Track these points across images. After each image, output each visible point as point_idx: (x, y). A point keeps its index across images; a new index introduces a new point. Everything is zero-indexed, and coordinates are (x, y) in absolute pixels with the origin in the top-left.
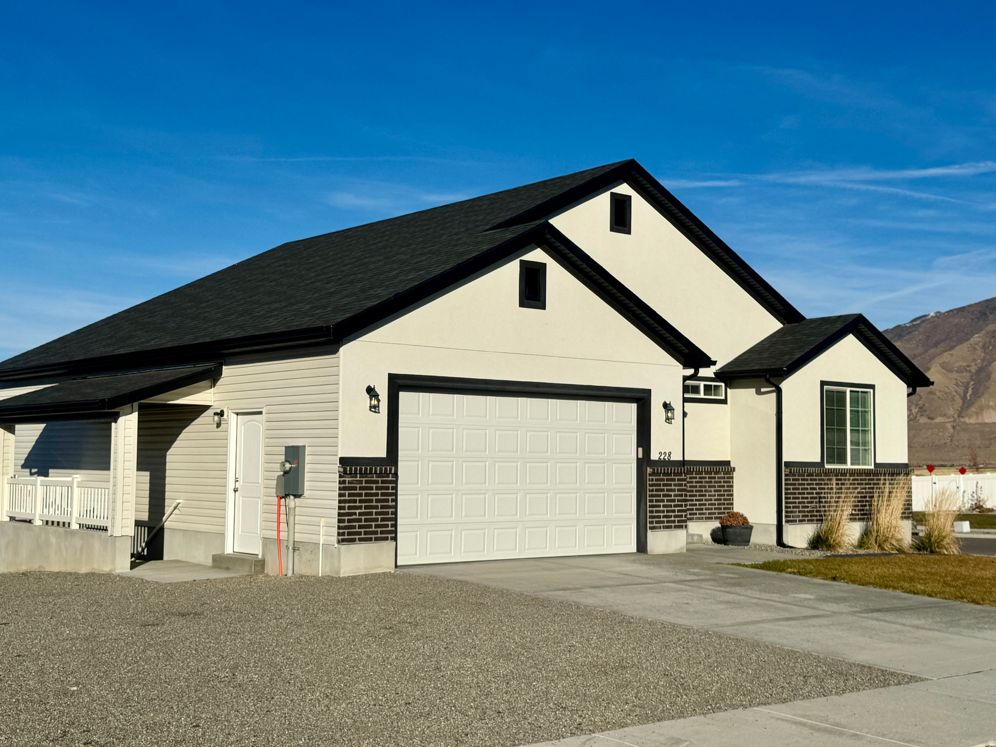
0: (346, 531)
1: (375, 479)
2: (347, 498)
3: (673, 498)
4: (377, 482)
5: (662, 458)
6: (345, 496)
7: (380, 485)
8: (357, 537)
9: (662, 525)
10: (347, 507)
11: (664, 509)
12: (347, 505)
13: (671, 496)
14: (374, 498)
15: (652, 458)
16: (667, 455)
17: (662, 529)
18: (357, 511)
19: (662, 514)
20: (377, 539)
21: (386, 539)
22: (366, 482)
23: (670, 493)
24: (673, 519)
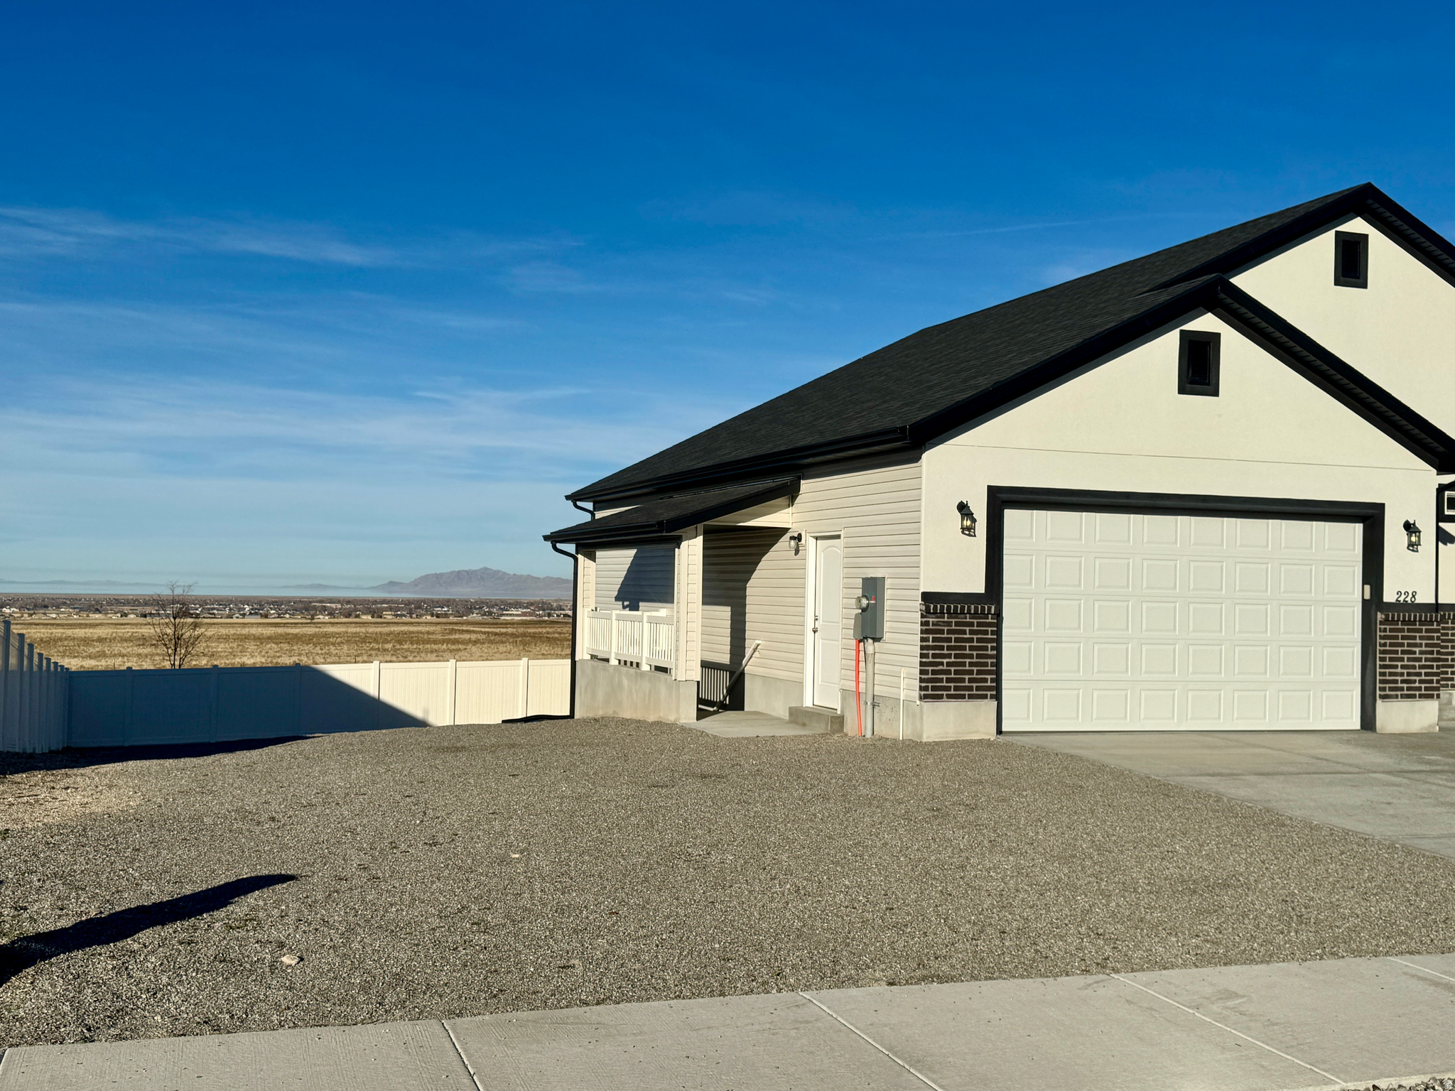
0: (930, 685)
1: (968, 620)
2: (931, 643)
3: (1417, 655)
4: (971, 624)
5: (1401, 599)
6: (929, 641)
7: (975, 628)
8: (945, 693)
9: (1399, 693)
10: (930, 655)
11: (1403, 671)
12: (931, 652)
13: (1415, 653)
14: (968, 645)
15: (1385, 600)
16: (1410, 596)
17: (1400, 699)
18: (945, 661)
19: (1399, 678)
20: (971, 697)
21: (985, 697)
22: (957, 624)
23: (1414, 649)
24: (1417, 685)
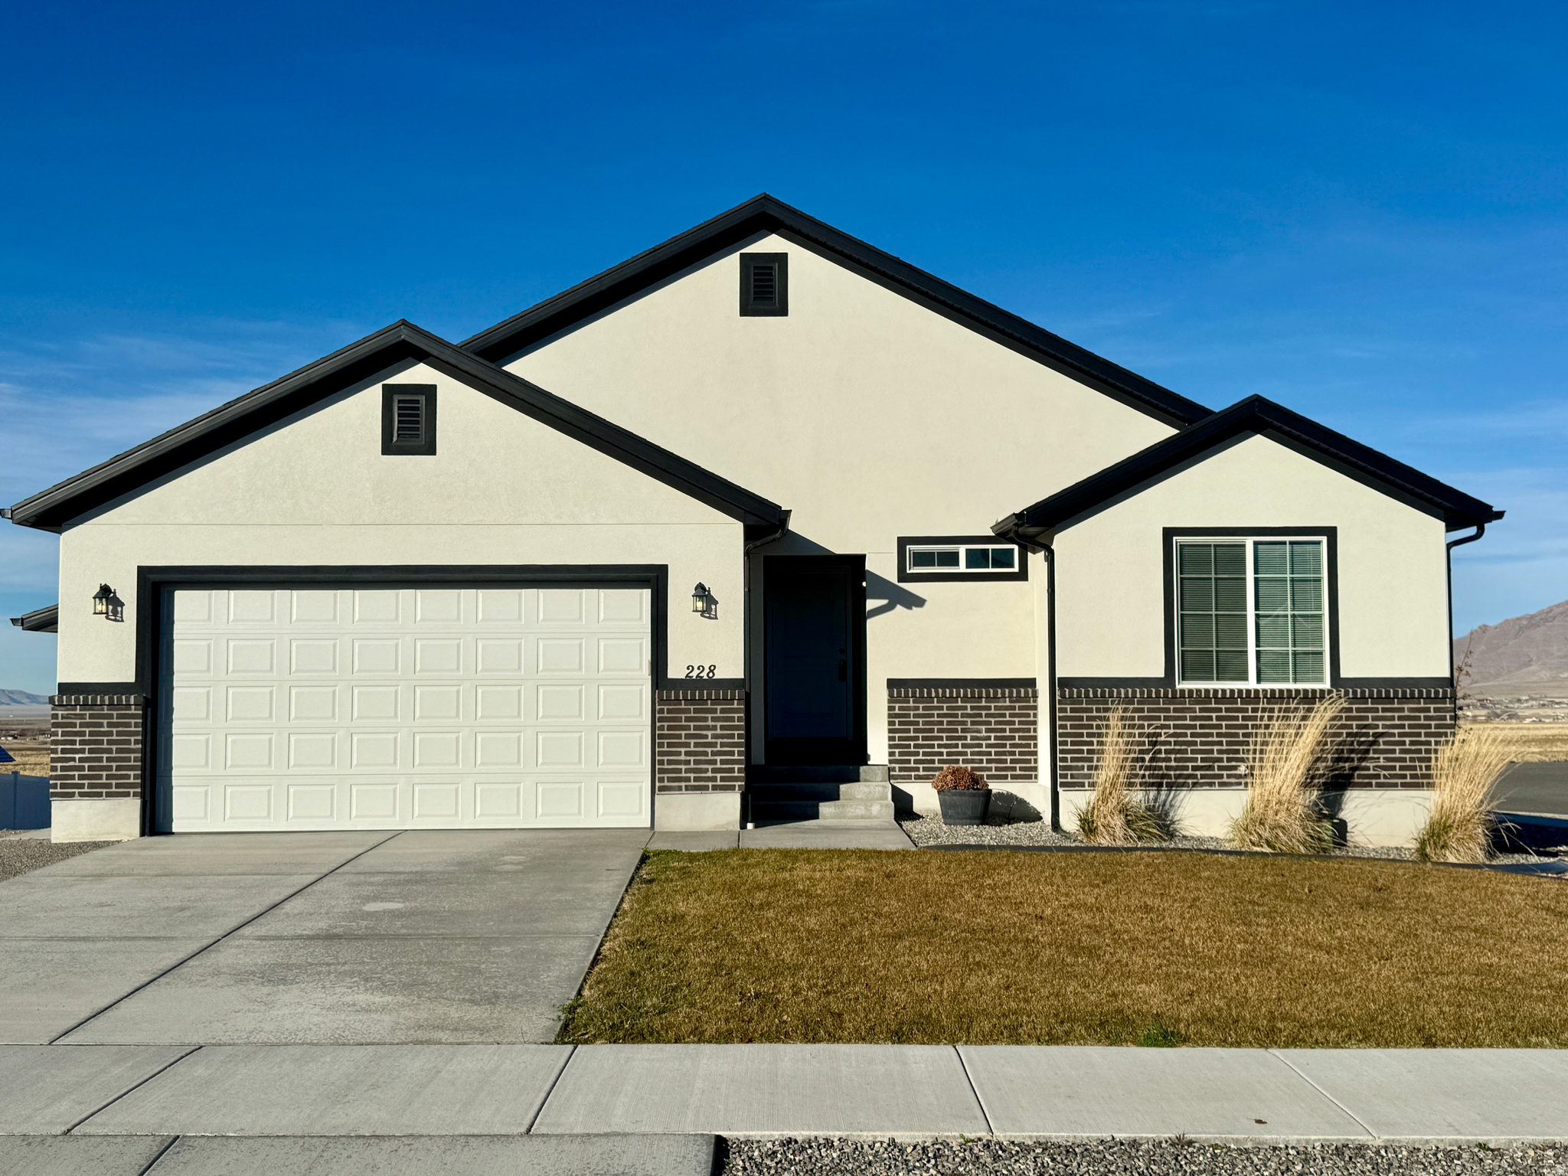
0: (59, 782)
1: (106, 712)
2: (60, 738)
3: (710, 740)
4: (111, 716)
5: (694, 674)
6: (57, 735)
7: (115, 720)
8: (77, 791)
9: (683, 784)
10: (59, 750)
11: (688, 758)
12: (60, 747)
13: (706, 737)
14: (105, 738)
15: (671, 675)
16: (707, 670)
17: (684, 791)
18: (77, 756)
19: (683, 767)
20: (109, 795)
21: (127, 795)
22: (92, 716)
23: (704, 732)
24: (710, 774)
